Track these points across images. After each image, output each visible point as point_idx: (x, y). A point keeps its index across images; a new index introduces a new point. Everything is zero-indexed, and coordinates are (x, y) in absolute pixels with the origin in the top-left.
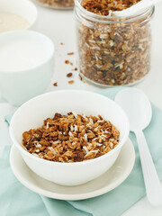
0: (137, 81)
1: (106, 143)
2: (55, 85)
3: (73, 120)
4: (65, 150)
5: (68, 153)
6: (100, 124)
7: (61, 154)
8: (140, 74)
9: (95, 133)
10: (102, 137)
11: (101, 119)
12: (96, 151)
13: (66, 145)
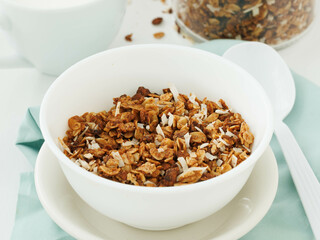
0: (286, 42)
1: (225, 156)
2: (128, 38)
3: (169, 104)
4: (142, 160)
5: (148, 167)
6: (221, 117)
7: (134, 166)
8: (292, 29)
9: (207, 133)
10: (219, 143)
11: (225, 107)
12: (203, 170)
13: (147, 150)
